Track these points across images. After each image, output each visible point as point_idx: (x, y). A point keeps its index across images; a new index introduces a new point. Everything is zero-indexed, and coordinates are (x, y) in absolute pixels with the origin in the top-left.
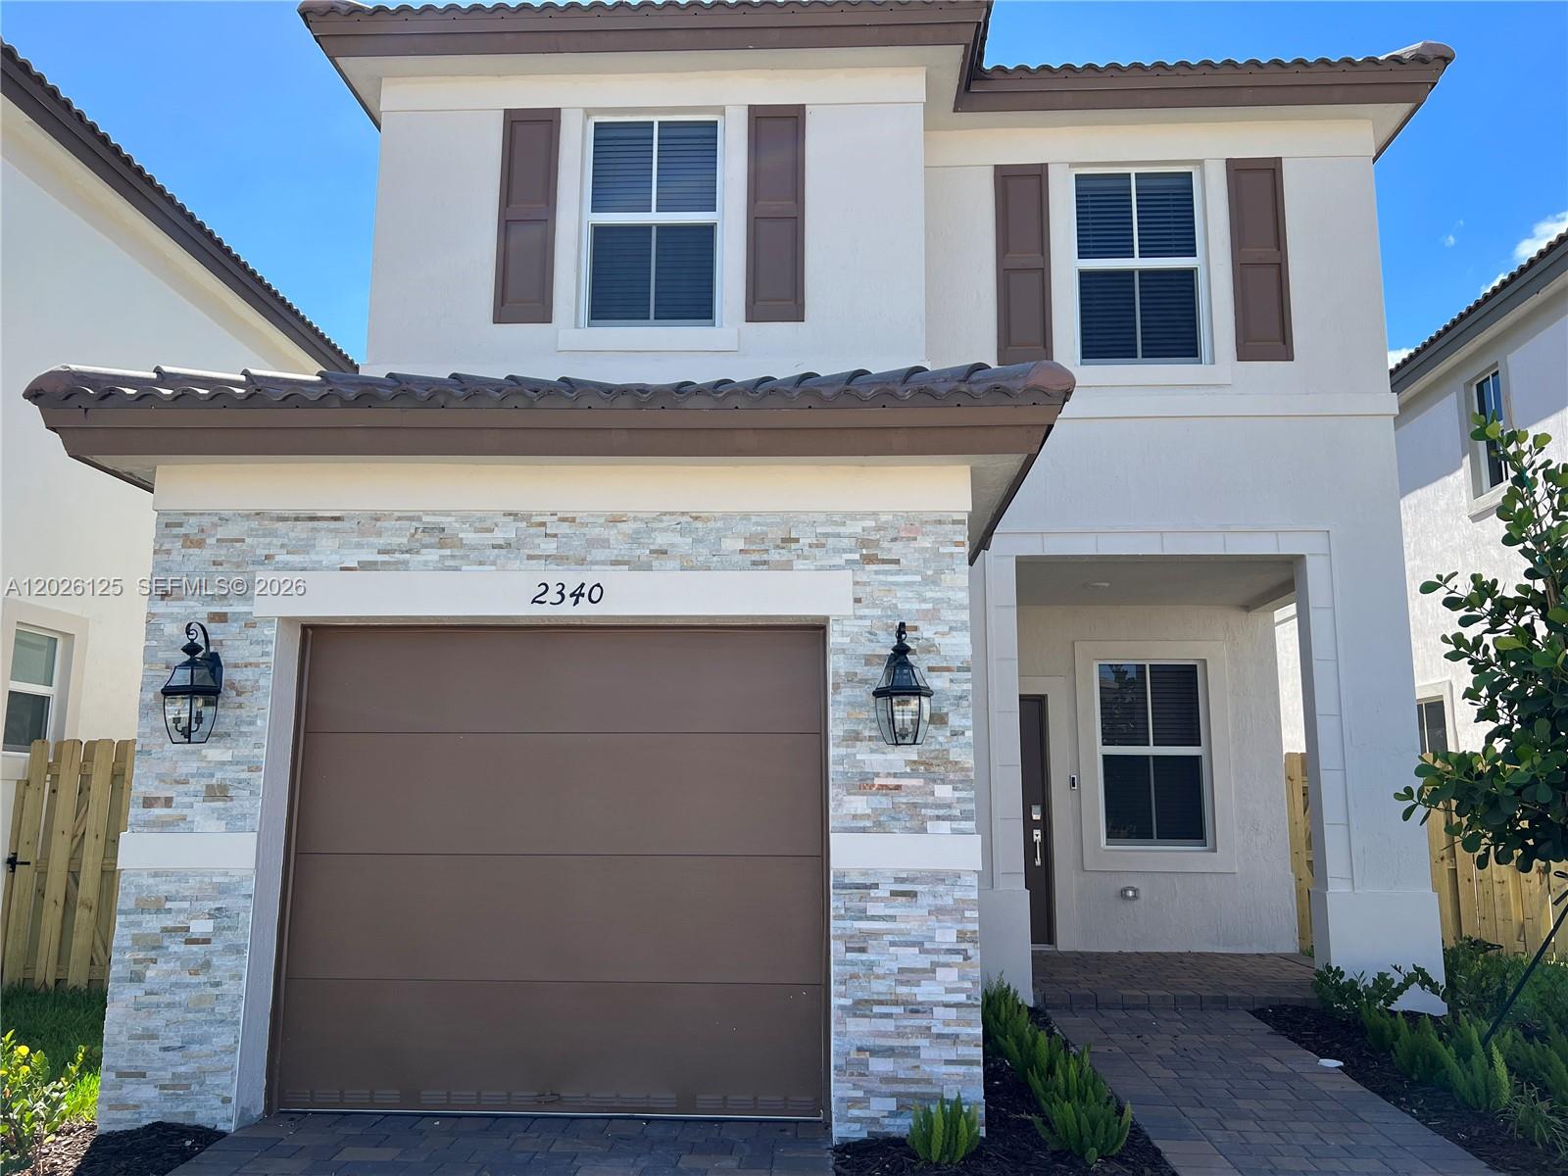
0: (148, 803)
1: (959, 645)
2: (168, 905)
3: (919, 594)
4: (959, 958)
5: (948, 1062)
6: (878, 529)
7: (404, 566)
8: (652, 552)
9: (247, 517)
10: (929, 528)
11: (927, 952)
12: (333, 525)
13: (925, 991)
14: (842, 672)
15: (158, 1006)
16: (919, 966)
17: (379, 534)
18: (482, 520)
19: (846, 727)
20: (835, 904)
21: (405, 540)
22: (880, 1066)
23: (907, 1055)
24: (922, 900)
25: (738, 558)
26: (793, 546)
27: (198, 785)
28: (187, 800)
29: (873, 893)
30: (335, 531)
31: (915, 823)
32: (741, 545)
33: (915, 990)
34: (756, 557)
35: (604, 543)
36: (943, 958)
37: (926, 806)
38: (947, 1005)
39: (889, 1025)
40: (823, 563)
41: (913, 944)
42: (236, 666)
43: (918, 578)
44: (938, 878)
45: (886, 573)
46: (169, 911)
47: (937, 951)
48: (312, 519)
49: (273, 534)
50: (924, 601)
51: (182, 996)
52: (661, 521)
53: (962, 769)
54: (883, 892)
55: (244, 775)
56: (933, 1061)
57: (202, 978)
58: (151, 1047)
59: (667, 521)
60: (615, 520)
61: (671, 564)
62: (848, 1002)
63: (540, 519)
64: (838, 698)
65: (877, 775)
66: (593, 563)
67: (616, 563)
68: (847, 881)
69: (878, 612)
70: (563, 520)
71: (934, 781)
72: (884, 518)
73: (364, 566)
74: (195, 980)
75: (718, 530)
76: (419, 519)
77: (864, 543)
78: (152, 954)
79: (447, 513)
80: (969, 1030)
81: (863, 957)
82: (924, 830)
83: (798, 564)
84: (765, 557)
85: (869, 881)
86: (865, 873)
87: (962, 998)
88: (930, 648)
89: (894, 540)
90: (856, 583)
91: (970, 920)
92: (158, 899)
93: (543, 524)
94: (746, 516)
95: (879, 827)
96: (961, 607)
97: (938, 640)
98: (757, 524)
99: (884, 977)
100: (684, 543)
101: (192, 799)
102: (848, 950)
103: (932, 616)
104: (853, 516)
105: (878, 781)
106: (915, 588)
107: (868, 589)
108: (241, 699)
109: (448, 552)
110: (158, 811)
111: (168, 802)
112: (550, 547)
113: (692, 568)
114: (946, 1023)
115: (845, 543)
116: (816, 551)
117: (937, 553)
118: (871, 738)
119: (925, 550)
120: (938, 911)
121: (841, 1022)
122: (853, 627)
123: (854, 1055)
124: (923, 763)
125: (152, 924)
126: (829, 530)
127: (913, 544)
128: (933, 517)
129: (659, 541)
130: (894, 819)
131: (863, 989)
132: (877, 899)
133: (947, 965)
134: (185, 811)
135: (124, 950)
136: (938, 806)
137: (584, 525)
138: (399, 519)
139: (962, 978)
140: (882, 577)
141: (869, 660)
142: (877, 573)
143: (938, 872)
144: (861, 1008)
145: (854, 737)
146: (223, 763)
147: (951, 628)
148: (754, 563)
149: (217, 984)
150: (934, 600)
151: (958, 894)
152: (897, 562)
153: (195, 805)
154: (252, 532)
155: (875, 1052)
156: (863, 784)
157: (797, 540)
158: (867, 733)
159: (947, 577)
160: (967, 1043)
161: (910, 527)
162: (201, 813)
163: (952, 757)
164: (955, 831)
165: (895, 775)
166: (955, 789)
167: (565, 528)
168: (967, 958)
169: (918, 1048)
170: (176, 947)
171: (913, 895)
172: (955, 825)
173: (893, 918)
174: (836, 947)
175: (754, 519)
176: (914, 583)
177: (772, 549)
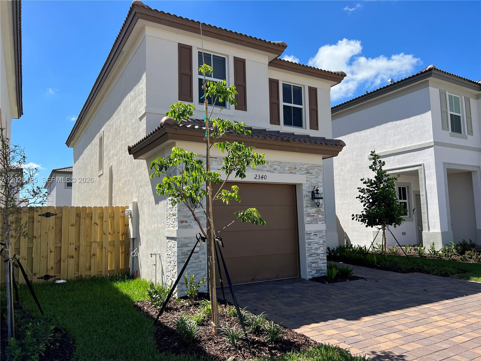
0: (182, 222)
2: (189, 245)
4: (323, 245)
5: (322, 263)
6: (309, 167)
8: (274, 169)
10: (316, 167)
13: (319, 252)
14: (305, 194)
15: (189, 267)
16: (318, 247)
19: (306, 205)
20: (306, 237)
22: (313, 265)
23: (316, 263)
24: (318, 236)
25: (288, 171)
26: (296, 169)
27: (192, 218)
28: (190, 221)
29: (311, 235)
30: (215, 160)
31: (316, 222)
32: (288, 169)
33: (317, 251)
34: (290, 171)
35: (265, 167)
36: (321, 246)
37: (318, 219)
38: (322, 254)
39: (314, 258)
40: (301, 173)
41: (316, 243)
43: (315, 177)
45: (310, 175)
46: (189, 246)
47: (320, 244)
50: (316, 181)
51: (193, 265)
52: (275, 163)
53: (322, 212)
54: (312, 235)
55: (202, 215)
56: (320, 264)
61: (277, 172)
62: (308, 254)
64: (305, 199)
65: (311, 213)
66: (264, 171)
68: (307, 233)
69: (310, 183)
71: (319, 214)
72: (310, 165)
74: (196, 261)
75: (284, 165)
77: (306, 170)
78: (186, 256)
80: (325, 258)
81: (310, 246)
82: (318, 223)
83: (297, 173)
84: (292, 171)
85: (310, 233)
86: (310, 231)
89: (311, 169)
90: (306, 177)
91: (325, 239)
92: (187, 244)
94: (288, 163)
95: (311, 223)
98: (290, 165)
99: (313, 249)
100: (279, 168)
101: (191, 221)
102: (308, 245)
104: (305, 164)
105: (311, 215)
106: (315, 179)
107: (308, 178)
110: (184, 224)
111: (186, 222)
113: (280, 173)
114: (322, 257)
115: (304, 169)
116: (300, 171)
118: (310, 207)
119: (316, 171)
120: (320, 237)
121: (308, 258)
122: (306, 186)
123: (310, 264)
124: (317, 211)
125: (185, 249)
126: (301, 167)
127: (314, 170)
128: (317, 165)
129: (275, 167)
130: (313, 221)
131: (310, 252)
134: (191, 224)
135: (179, 256)
141: (309, 192)
143: (320, 230)
144: (310, 255)
145: (307, 207)
148: (290, 172)
149: (201, 262)
151: (323, 234)
152: (312, 173)
153: (192, 222)
155: (313, 263)
156: (309, 215)
158: (309, 206)
159: (319, 177)
160: (325, 260)
161: (314, 167)
162: (194, 224)
163: (321, 210)
165: (313, 213)
166: (321, 216)
169: (318, 261)
172: (322, 222)
173: (314, 239)
177: (293, 170)
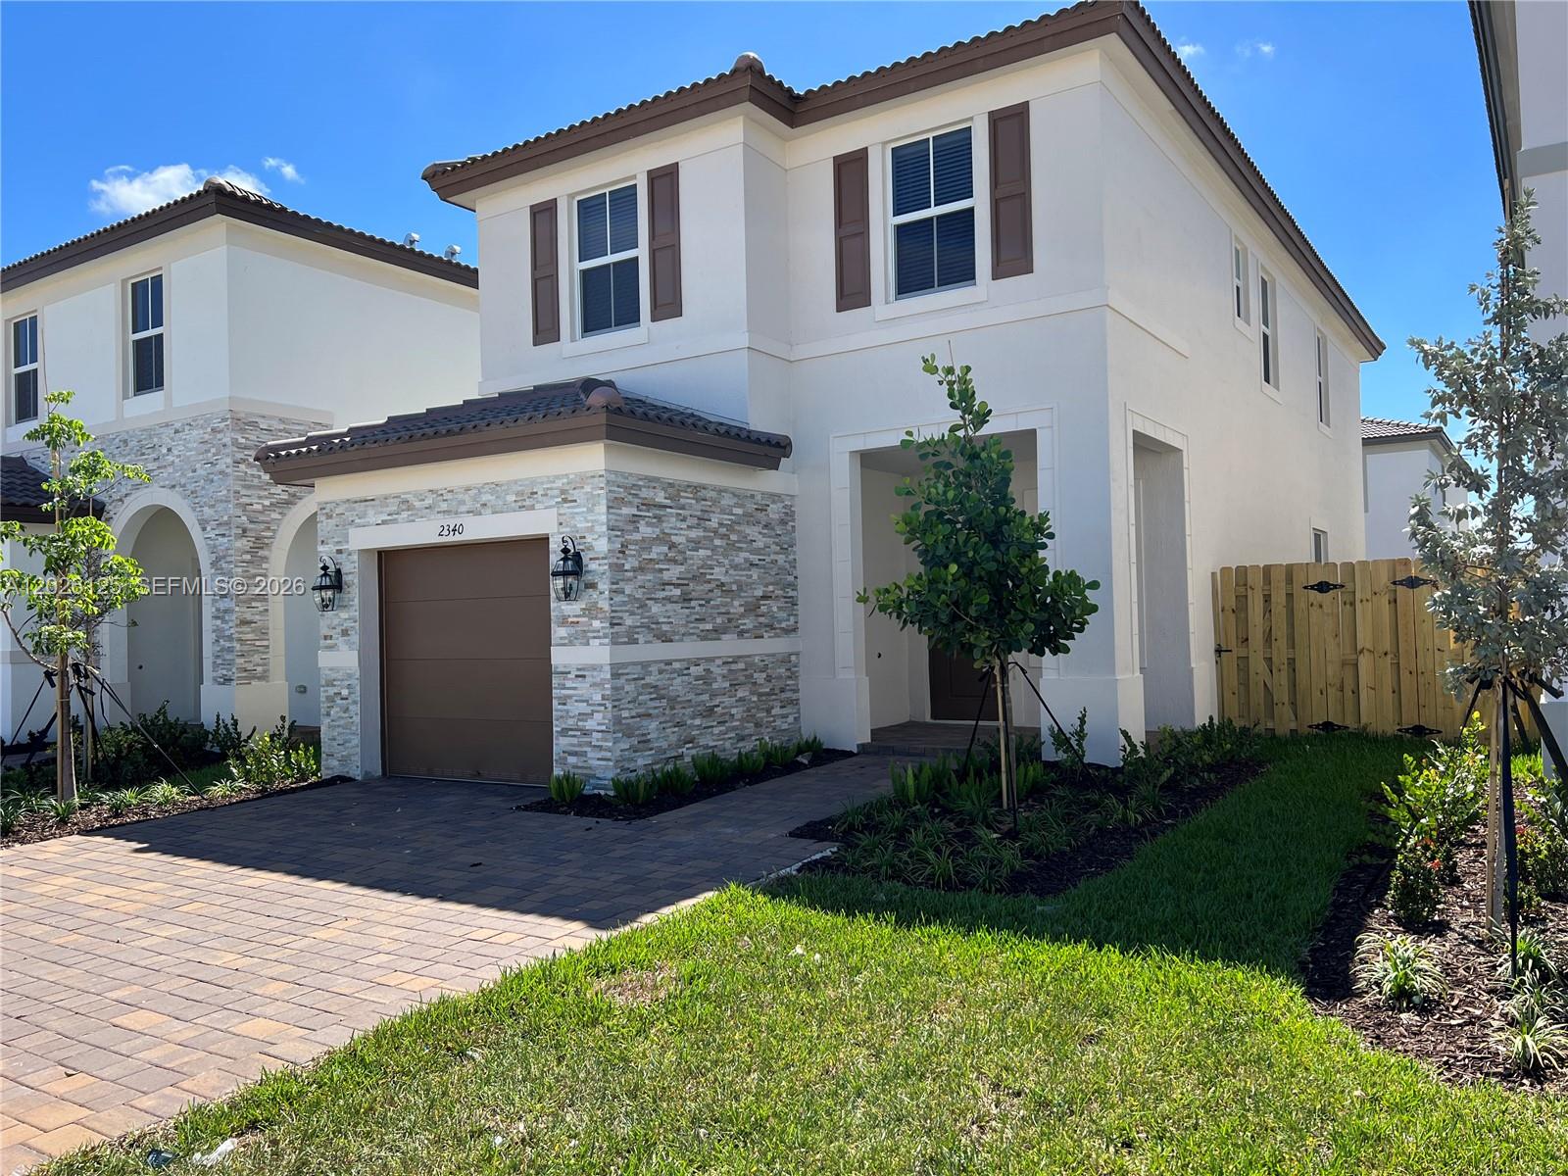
0: (326, 638)
1: (602, 546)
2: (334, 683)
3: (585, 518)
4: (603, 708)
5: (598, 759)
6: (569, 483)
7: (395, 521)
8: (481, 505)
9: (344, 502)
10: (589, 480)
11: (590, 705)
12: (372, 502)
13: (590, 724)
14: (553, 563)
15: (335, 726)
16: (587, 712)
17: (387, 506)
18: (421, 495)
20: (555, 681)
21: (396, 508)
22: (572, 760)
23: (582, 755)
24: (587, 679)
25: (513, 504)
26: (535, 496)
27: (339, 630)
28: (336, 636)
29: (568, 676)
30: (373, 506)
31: (584, 641)
32: (514, 498)
33: (585, 724)
34: (520, 504)
35: (462, 502)
36: (596, 708)
37: (589, 631)
38: (599, 732)
39: (575, 741)
40: (546, 504)
41: (583, 701)
42: (346, 574)
43: (585, 509)
44: (594, 668)
45: (571, 507)
46: (335, 686)
47: (594, 705)
48: (366, 501)
49: (354, 509)
50: (588, 522)
51: (342, 722)
52: (484, 488)
54: (572, 675)
55: (353, 624)
56: (593, 758)
57: (347, 715)
58: (335, 743)
59: (487, 488)
60: (468, 489)
61: (489, 511)
62: (559, 729)
63: (440, 492)
64: (552, 578)
65: (569, 616)
66: (461, 513)
67: (468, 512)
68: (558, 670)
69: (569, 529)
70: (449, 492)
71: (592, 618)
72: (571, 477)
73: (384, 522)
74: (344, 715)
75: (506, 491)
76: (399, 497)
77: (563, 492)
78: (332, 704)
79: (409, 493)
80: (607, 744)
81: (565, 707)
82: (588, 644)
83: (537, 506)
84: (524, 504)
85: (568, 670)
86: (565, 666)
87: (604, 728)
88: (590, 548)
89: (575, 489)
90: (560, 514)
91: (607, 689)
92: (331, 680)
93: (442, 495)
94: (516, 482)
95: (571, 644)
96: (602, 524)
97: (594, 543)
98: (521, 486)
99: (574, 717)
100: (493, 499)
101: (338, 636)
102: (559, 704)
103: (591, 530)
104: (558, 477)
105: (570, 620)
106: (584, 515)
107: (565, 517)
108: (348, 589)
109: (410, 513)
110: (329, 641)
111: (331, 638)
112: (444, 506)
113: (497, 512)
114: (598, 740)
115: (556, 492)
116: (544, 498)
117: (592, 494)
119: (587, 493)
120: (593, 685)
121: (557, 739)
122: (558, 538)
123: (562, 754)
124: (587, 609)
125: (332, 691)
126: (549, 486)
127: (583, 491)
128: (591, 474)
129: (484, 499)
130: (576, 639)
131: (565, 723)
132: (570, 679)
133: (598, 712)
134: (337, 641)
135: (324, 703)
136: (594, 631)
137: (456, 493)
138: (394, 497)
139: (604, 718)
140: (570, 510)
142: (568, 508)
143: (594, 665)
144: (564, 732)
145: (559, 598)
146: (346, 619)
147: (600, 536)
148: (520, 507)
149: (351, 717)
150: (592, 521)
151: (602, 676)
152: (575, 501)
153: (339, 639)
154: (347, 510)
156: (564, 621)
157: (536, 493)
160: (606, 750)
161: (583, 479)
162: (340, 641)
163: (599, 606)
164: (601, 644)
165: (576, 616)
166: (601, 622)
167: (449, 496)
168: (606, 708)
169: (587, 752)
170: (339, 702)
171: (584, 676)
172: (601, 641)
173: (575, 688)
174: (555, 702)
175: (520, 483)
176: (583, 512)
177: (527, 499)
